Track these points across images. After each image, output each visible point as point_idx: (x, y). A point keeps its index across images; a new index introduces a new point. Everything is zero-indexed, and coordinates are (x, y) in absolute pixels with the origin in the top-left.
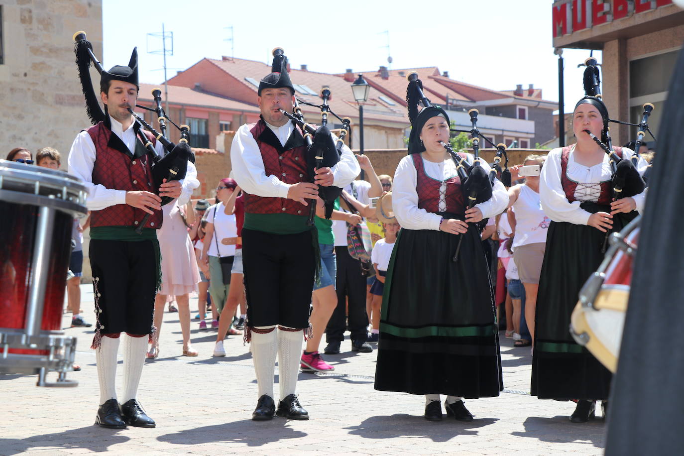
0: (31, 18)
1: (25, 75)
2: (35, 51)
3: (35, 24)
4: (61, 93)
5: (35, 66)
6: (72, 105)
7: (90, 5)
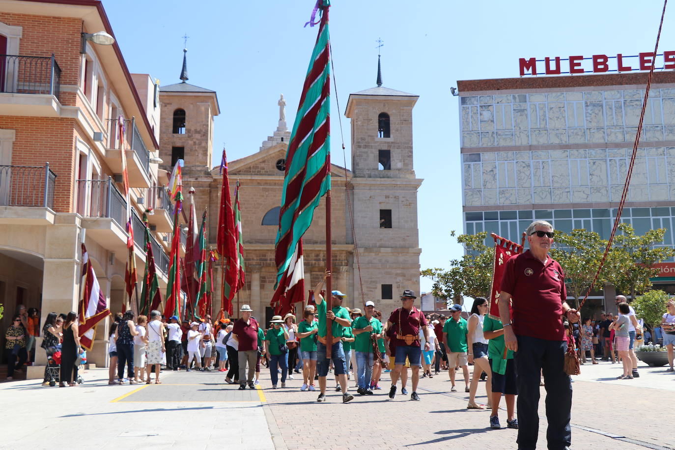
0: (400, 286)
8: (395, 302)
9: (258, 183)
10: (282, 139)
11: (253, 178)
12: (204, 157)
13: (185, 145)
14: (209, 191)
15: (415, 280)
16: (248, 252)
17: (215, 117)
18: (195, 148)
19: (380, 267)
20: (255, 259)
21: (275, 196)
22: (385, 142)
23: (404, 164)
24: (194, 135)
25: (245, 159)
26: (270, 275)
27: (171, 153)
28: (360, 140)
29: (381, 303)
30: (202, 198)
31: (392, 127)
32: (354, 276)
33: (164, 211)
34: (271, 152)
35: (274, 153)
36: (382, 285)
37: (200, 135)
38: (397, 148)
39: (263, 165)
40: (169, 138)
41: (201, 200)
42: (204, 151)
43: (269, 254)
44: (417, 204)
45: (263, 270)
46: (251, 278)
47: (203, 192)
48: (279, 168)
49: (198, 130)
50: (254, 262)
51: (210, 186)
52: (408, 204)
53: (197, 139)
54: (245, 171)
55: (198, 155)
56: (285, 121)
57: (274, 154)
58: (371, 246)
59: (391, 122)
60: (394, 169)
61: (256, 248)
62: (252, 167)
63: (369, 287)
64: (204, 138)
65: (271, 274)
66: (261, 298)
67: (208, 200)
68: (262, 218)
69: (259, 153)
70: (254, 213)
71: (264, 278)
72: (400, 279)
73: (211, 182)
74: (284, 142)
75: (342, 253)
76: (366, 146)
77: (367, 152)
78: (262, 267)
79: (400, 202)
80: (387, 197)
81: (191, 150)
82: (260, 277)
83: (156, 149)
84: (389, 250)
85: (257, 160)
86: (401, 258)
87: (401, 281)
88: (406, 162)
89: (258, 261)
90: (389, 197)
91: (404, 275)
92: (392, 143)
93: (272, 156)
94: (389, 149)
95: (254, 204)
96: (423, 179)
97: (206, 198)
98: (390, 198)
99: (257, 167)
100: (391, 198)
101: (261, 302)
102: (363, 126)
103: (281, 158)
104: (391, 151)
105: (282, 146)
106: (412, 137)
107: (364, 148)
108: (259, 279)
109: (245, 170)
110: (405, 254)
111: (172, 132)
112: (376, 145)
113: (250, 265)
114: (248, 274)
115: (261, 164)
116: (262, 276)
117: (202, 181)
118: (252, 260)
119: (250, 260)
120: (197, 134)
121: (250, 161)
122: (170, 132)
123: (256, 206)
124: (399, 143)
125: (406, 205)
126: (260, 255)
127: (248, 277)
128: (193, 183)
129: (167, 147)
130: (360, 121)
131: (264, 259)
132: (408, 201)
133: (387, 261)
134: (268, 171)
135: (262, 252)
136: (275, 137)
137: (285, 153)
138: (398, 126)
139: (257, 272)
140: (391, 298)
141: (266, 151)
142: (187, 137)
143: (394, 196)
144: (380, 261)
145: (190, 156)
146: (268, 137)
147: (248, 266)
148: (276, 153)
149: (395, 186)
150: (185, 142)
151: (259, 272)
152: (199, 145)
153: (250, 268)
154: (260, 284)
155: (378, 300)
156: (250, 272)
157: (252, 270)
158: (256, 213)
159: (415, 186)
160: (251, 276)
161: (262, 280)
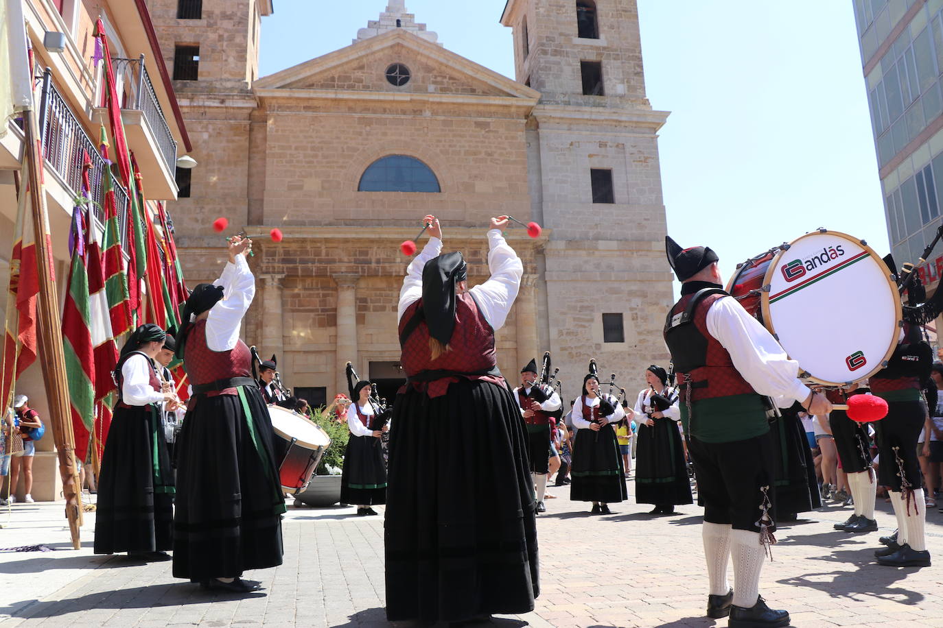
0: (637, 317)
1: (636, 346)
3: (639, 319)
4: (654, 353)
5: (640, 341)
6: (661, 359)
8: (630, 347)
10: (398, 22)
11: (340, 96)
12: (239, 64)
13: (201, 40)
14: (248, 127)
16: (330, 245)
18: (222, 46)
19: (599, 279)
20: (346, 259)
21: (385, 134)
22: (592, 47)
23: (629, 87)
24: (219, 22)
25: (324, 58)
26: (376, 295)
27: (172, 55)
28: (545, 41)
29: (603, 350)
30: (233, 141)
31: (602, 21)
32: (547, 296)
34: (376, 47)
35: (382, 50)
36: (604, 315)
37: (232, 21)
38: (615, 59)
39: (359, 74)
40: (169, 27)
41: (231, 145)
42: (238, 52)
43: (375, 248)
44: (658, 159)
45: (362, 284)
46: (336, 303)
47: (232, 128)
48: (392, 80)
49: (228, 13)
50: (343, 267)
51: (250, 117)
52: (642, 159)
53: (226, 30)
55: (226, 60)
57: (381, 54)
58: (578, 236)
59: (599, 12)
60: (612, 96)
61: (348, 236)
62: (336, 77)
63: (579, 320)
65: (378, 292)
66: (357, 343)
67: (247, 144)
68: (359, 177)
69: (350, 48)
70: (341, 167)
71: (364, 300)
72: (636, 302)
73: (254, 109)
74: (403, 28)
75: (525, 249)
76: (556, 51)
77: (559, 63)
78: (361, 277)
79: (628, 155)
80: (602, 145)
81: (213, 51)
82: (357, 299)
84: (614, 245)
85: (347, 63)
86: (636, 262)
87: (640, 306)
88: (632, 83)
90: (606, 145)
91: (644, 295)
92: (604, 48)
93: (378, 56)
94: (598, 60)
95: (342, 148)
96: (670, 112)
97: (243, 141)
98: (608, 148)
99: (348, 78)
100: (611, 147)
101: (358, 351)
102: (548, 15)
103: (396, 61)
104: (603, 64)
105: (399, 36)
106: (639, 40)
107: (552, 55)
108: (353, 304)
109: (322, 82)
110: (643, 253)
111: (175, 17)
112: (576, 50)
113: (335, 272)
114: (330, 292)
115: (356, 71)
116: (359, 296)
117: (235, 106)
118: (339, 262)
119: (334, 261)
120: (227, 21)
121: (334, 64)
122: (171, 17)
123: (346, 153)
124: (616, 50)
125: (640, 161)
126: (356, 251)
127: (330, 299)
128: (216, 110)
129: (165, 44)
130: (543, 7)
131: (363, 259)
132: (643, 153)
133: (610, 267)
134: (370, 85)
135: (359, 245)
136: (382, 23)
137: (404, 52)
138: (612, 20)
139: (349, 287)
140: (622, 340)
141: (365, 44)
142: (205, 25)
143: (616, 144)
144: (598, 266)
145: (210, 61)
146: (369, 22)
147: (331, 276)
148: (386, 52)
149: (617, 124)
150: (202, 36)
151: (353, 288)
152: (230, 40)
153: (334, 280)
154: (356, 314)
155: (596, 344)
156: (336, 289)
157: (339, 283)
158: (345, 167)
159: (654, 126)
160: (337, 297)
161: (359, 306)
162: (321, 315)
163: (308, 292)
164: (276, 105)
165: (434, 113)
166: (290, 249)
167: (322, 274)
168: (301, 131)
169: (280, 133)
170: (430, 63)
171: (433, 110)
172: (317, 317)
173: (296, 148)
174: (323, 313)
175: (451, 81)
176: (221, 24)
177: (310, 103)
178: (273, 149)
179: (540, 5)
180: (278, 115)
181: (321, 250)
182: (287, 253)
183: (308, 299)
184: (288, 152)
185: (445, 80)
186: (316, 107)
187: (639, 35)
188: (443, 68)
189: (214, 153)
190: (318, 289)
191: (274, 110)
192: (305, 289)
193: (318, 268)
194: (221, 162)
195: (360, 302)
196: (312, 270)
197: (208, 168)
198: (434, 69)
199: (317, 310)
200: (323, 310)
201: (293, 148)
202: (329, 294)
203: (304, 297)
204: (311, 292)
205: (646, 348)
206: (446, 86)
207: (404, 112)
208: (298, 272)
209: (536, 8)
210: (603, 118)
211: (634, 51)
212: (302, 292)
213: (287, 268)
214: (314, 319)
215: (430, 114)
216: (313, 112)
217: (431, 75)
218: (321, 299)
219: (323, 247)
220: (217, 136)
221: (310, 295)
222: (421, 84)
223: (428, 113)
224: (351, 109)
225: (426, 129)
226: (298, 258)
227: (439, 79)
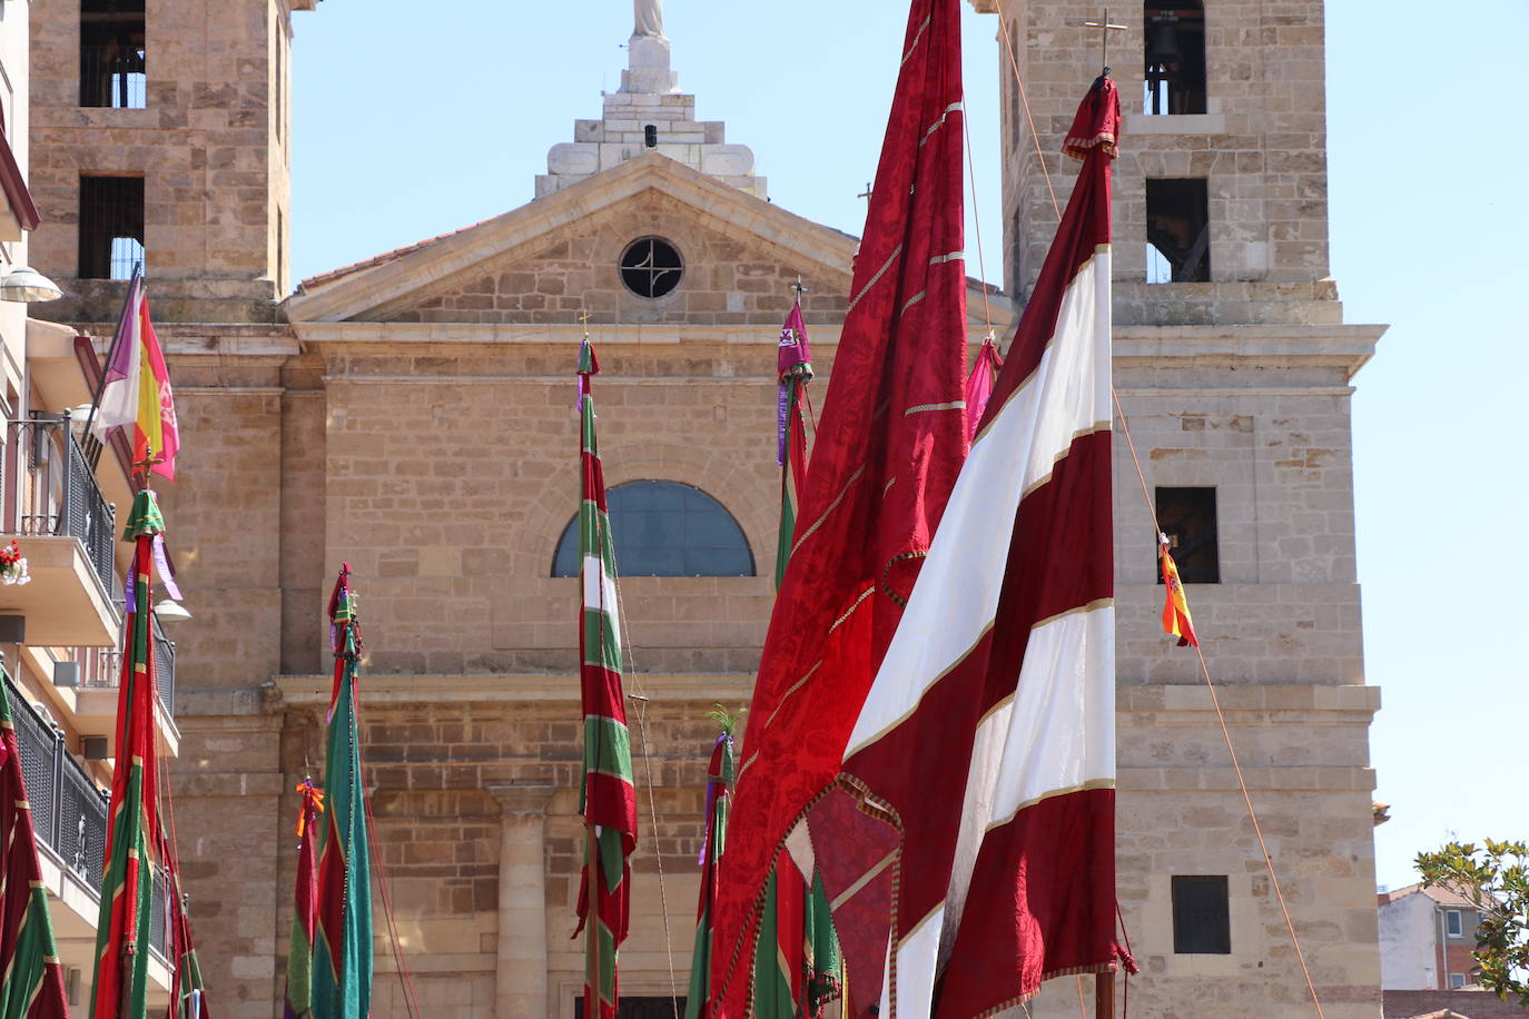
0: (1266, 887)
1: (1261, 965)
2: (1274, 931)
3: (1273, 892)
5: (1274, 952)
7: (1355, 858)
8: (1246, 966)
9: (531, 362)
10: (651, 135)
11: (506, 337)
12: (249, 230)
13: (146, 170)
14: (277, 405)
15: (1347, 854)
16: (479, 714)
17: (296, 16)
18: (203, 181)
19: (1164, 787)
20: (521, 749)
21: (619, 428)
22: (1182, 140)
23: (1280, 249)
24: (191, 115)
25: (462, 236)
27: (73, 206)
29: (1170, 973)
30: (241, 441)
31: (1217, 56)
33: (70, 546)
34: (596, 201)
35: (611, 205)
36: (1176, 880)
37: (224, 112)
38: (1245, 169)
39: (552, 269)
40: (64, 129)
41: (236, 452)
42: (244, 197)
44: (1349, 454)
46: (498, 854)
47: (244, 407)
48: (637, 283)
49: (215, 89)
50: (515, 768)
51: (283, 377)
53: (211, 137)
54: (461, 303)
55: (215, 221)
56: (664, 37)
57: (610, 214)
59: (1209, 30)
60: (1230, 279)
61: (527, 696)
62: (497, 279)
64: (247, 128)
66: (548, 953)
67: (276, 448)
68: (555, 540)
69: (528, 207)
70: (510, 515)
72: (1266, 846)
73: (290, 357)
74: (661, 149)
78: (556, 791)
79: (1262, 447)
80: (1192, 422)
81: (180, 194)
82: (547, 841)
83: (21, 225)
84: (1209, 695)
86: (1271, 739)
87: (1276, 858)
88: (1291, 236)
89: (536, 761)
90: (1202, 423)
91: (1287, 828)
92: (1217, 139)
93: (598, 220)
94: (1198, 174)
95: (513, 465)
96: (1386, 327)
97: (264, 439)
98: (1208, 432)
99: (525, 281)
100: (1215, 426)
101: (549, 972)
102: (1063, 55)
103: (646, 233)
104: (1212, 189)
105: (651, 170)
106: (1321, 106)
108: (539, 855)
109: (462, 293)
110: (1290, 716)
111: (76, 101)
112: (1135, 152)
113: (495, 781)
114: (483, 826)
115: (546, 261)
116: (553, 835)
117: (241, 353)
118: (505, 756)
119: (490, 754)
120: (211, 111)
121: (487, 252)
122: (67, 100)
123: (521, 478)
124: (1251, 142)
125: (1294, 464)
126: (546, 726)
127: (483, 843)
128: (195, 361)
129: (53, 176)
130: (1047, 31)
131: (564, 747)
132: (1306, 440)
133: (1198, 755)
134: (582, 297)
135: (552, 713)
136: (610, 125)
137: (665, 203)
138: (1247, 50)
139: (527, 816)
140: (1224, 947)
141: (568, 197)
142: (156, 123)
143: (1230, 418)
144: (1163, 751)
145: (174, 223)
146: (579, 123)
147: (484, 788)
148: (621, 208)
149: (1235, 363)
150: (148, 152)
151: (539, 817)
152: (223, 165)
153: (494, 798)
154: (545, 879)
155: (1153, 958)
156: (496, 818)
157: (505, 807)
158: (520, 515)
159: (1343, 363)
160: (501, 838)
161: (553, 859)
162: (461, 882)
163: (429, 826)
164: (348, 358)
165: (743, 368)
166: (388, 725)
167: (462, 781)
168: (412, 425)
169: (359, 429)
170: (732, 234)
171: (740, 361)
172: (452, 888)
173: (400, 470)
174: (465, 878)
175: (787, 280)
176: (199, 119)
177: (432, 353)
178: (345, 472)
179: (1039, 26)
180: (354, 384)
181: (462, 727)
182: (379, 732)
183: (430, 842)
184: (380, 479)
185: (771, 279)
186: (448, 360)
187: (1321, 93)
188: (766, 247)
189: (192, 473)
190: (454, 819)
191: (342, 371)
192: (423, 818)
193: (455, 772)
194: (213, 497)
195: (555, 851)
196: (441, 777)
197: (179, 510)
198: (742, 249)
199: (450, 871)
200: (466, 871)
201: (392, 468)
202: (480, 830)
203: (418, 838)
204: (438, 826)
205: (1290, 971)
206: (772, 293)
207: (666, 368)
208: (406, 777)
209: (1030, 36)
210: (1192, 352)
211: (1302, 141)
212: (414, 826)
213: (379, 771)
214: (444, 894)
215: (730, 373)
216: (439, 373)
217: (734, 264)
218: (462, 842)
219: (467, 719)
220: (198, 429)
221: (433, 835)
222: (708, 291)
223: (726, 369)
224: (532, 363)
225: (720, 411)
226: (406, 746)
227: (756, 275)
